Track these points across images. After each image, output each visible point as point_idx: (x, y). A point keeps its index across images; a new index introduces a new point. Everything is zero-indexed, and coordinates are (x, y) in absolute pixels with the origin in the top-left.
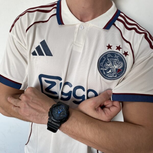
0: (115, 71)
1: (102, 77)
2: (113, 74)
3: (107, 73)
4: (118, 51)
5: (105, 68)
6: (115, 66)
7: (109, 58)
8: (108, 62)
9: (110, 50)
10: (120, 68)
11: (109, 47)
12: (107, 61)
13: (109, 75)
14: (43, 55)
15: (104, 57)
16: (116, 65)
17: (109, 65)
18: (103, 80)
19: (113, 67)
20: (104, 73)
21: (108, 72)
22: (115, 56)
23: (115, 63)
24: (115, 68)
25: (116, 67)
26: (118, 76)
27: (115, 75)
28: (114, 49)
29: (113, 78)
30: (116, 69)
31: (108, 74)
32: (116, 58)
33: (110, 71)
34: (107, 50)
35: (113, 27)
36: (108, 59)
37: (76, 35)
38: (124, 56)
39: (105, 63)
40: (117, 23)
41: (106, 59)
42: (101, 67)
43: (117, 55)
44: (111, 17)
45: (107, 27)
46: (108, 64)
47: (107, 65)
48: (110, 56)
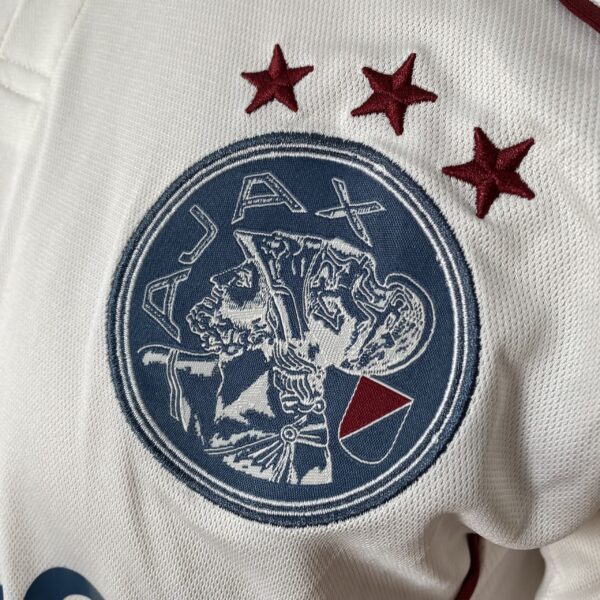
1: (150, 468)
2: (292, 438)
3: (221, 411)
4: (374, 131)
5: (192, 346)
6: (317, 331)
7: (265, 221)
8: (245, 281)
9: (275, 117)
10: (377, 369)
12: (226, 256)
13: (244, 449)
15: (200, 214)
16: (334, 324)
17: (245, 316)
19: (302, 350)
20: (185, 413)
21: (234, 411)
22: (332, 201)
23: (320, 291)
24: (323, 361)
26: (347, 475)
27: (307, 459)
28: (332, 105)
30: (331, 370)
31: (228, 427)
32: (340, 229)
33: (255, 397)
36: (246, 240)
41: (226, 233)
42: (144, 332)
43: (362, 187)
46: (242, 297)
47: (228, 311)
48: (278, 194)
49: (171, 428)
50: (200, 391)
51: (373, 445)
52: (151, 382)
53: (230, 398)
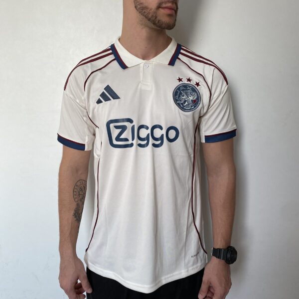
0: (191, 102)
1: (180, 110)
2: (190, 105)
4: (189, 82)
5: (181, 101)
7: (183, 90)
9: (181, 82)
10: (195, 99)
11: (180, 80)
12: (181, 93)
13: (187, 107)
14: (110, 100)
17: (184, 97)
18: (182, 114)
22: (188, 88)
25: (191, 98)
26: (195, 107)
27: (192, 106)
28: (185, 81)
29: (191, 109)
30: (192, 100)
32: (189, 90)
33: (186, 103)
34: (178, 83)
35: (177, 61)
37: (141, 75)
38: (196, 86)
40: (180, 56)
41: (180, 92)
42: (177, 100)
43: (190, 87)
44: (173, 52)
45: (172, 63)
46: (183, 96)
48: (183, 88)
49: (181, 107)
50: (182, 104)
51: (195, 104)
52: (178, 104)
53: (185, 103)
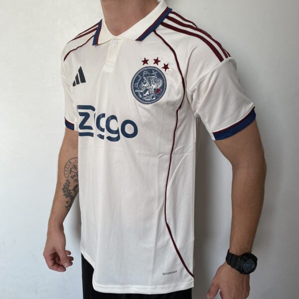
0: (153, 92)
2: (151, 96)
3: (144, 95)
4: (156, 65)
5: (141, 89)
6: (152, 85)
7: (146, 76)
8: (145, 82)
10: (158, 87)
11: (145, 61)
12: (143, 80)
13: (147, 98)
15: (139, 76)
16: (154, 84)
17: (145, 85)
19: (151, 87)
20: (141, 96)
21: (146, 95)
22: (152, 72)
23: (152, 81)
25: (154, 86)
27: (153, 97)
29: (151, 101)
31: (145, 96)
32: (154, 75)
33: (147, 93)
36: (144, 78)
39: (141, 83)
41: (142, 77)
42: (135, 89)
43: (155, 71)
46: (145, 84)
47: (144, 85)
48: (147, 73)
49: (139, 98)
50: (142, 94)
51: (158, 95)
52: (137, 93)
